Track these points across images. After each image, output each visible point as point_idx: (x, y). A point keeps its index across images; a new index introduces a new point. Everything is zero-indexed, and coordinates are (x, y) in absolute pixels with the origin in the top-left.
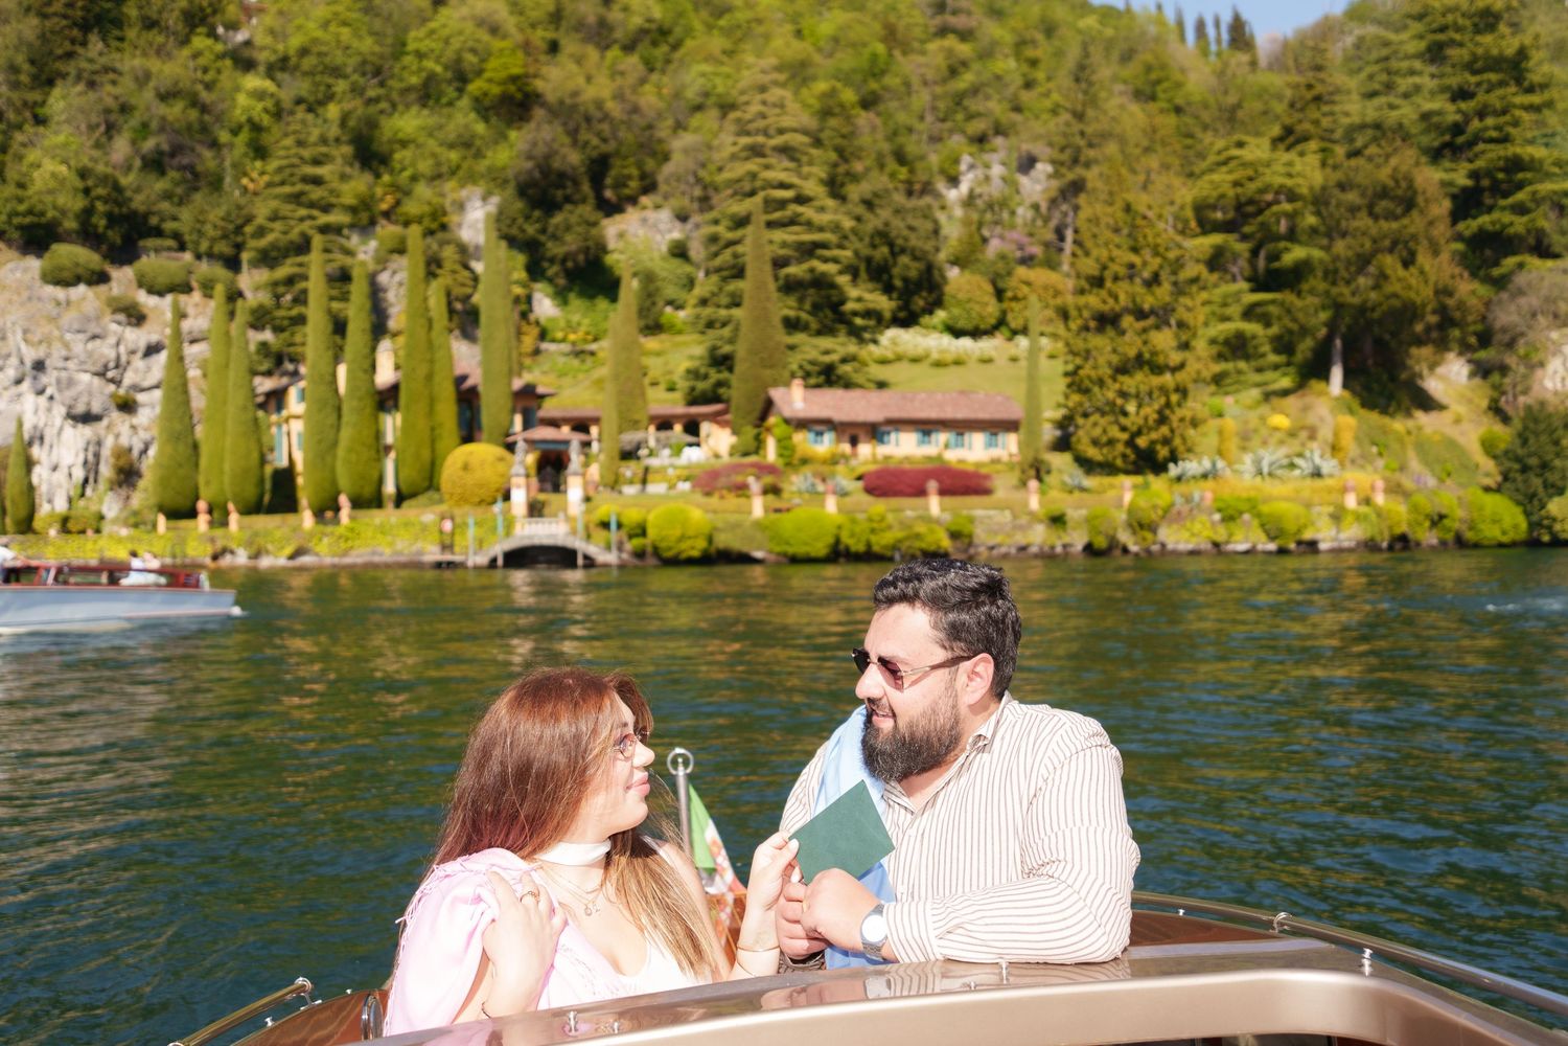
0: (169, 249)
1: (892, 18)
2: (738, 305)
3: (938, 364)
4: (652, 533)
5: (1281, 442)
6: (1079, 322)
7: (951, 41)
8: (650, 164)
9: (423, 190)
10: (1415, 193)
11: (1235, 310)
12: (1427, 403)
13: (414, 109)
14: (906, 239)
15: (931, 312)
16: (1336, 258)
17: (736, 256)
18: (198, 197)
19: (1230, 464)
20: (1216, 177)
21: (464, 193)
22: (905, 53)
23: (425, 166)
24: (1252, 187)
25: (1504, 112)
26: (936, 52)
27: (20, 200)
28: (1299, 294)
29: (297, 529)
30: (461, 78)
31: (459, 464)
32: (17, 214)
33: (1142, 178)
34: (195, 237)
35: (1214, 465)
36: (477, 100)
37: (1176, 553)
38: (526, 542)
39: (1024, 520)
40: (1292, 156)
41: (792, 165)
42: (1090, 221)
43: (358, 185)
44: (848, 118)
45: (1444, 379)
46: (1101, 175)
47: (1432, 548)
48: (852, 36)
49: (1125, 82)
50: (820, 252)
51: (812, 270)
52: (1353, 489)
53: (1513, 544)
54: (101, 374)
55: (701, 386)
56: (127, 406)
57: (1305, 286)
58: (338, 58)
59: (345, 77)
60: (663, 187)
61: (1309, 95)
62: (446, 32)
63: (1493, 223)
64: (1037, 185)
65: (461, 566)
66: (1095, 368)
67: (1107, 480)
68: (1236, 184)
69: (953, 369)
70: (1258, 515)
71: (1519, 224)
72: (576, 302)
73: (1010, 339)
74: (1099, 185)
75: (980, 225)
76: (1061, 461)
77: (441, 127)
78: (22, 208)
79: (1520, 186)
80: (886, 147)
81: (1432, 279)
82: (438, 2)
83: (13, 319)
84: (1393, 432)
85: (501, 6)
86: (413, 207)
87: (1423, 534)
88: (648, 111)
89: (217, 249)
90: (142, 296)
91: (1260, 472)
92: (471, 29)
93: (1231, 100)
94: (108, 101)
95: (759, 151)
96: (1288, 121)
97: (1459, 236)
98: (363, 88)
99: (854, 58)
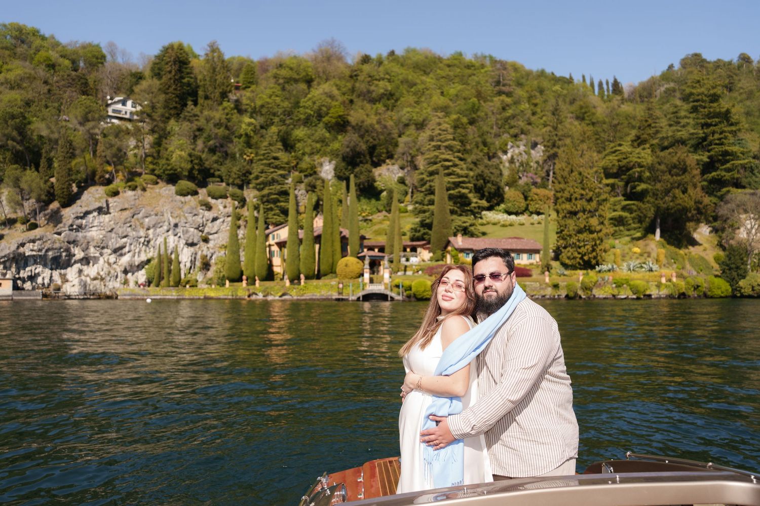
0: (218, 182)
1: (480, 89)
2: (433, 204)
3: (504, 226)
4: (413, 289)
5: (637, 258)
6: (563, 214)
7: (503, 97)
8: (391, 148)
9: (306, 158)
10: (687, 166)
11: (618, 207)
12: (694, 243)
13: (302, 127)
14: (490, 177)
15: (499, 205)
16: (658, 190)
17: (431, 186)
18: (227, 162)
19: (618, 266)
20: (611, 158)
21: (322, 160)
22: (485, 102)
23: (308, 150)
24: (625, 161)
25: (721, 133)
26: (497, 101)
27: (169, 165)
28: (643, 203)
29: (284, 286)
30: (320, 116)
31: (344, 264)
32: (167, 170)
33: (580, 152)
35: (613, 266)
36: (326, 124)
37: (598, 298)
38: (370, 292)
39: (544, 286)
40: (638, 150)
41: (451, 152)
42: (560, 169)
43: (284, 156)
44: (465, 128)
45: (700, 233)
46: (564, 151)
47: (695, 298)
48: (464, 95)
49: (572, 113)
50: (462, 185)
51: (459, 192)
52: (664, 276)
53: (726, 297)
54: (197, 229)
55: (417, 234)
56: (206, 240)
57: (645, 200)
58: (276, 110)
59: (278, 116)
60: (396, 156)
61: (646, 124)
62: (315, 99)
63: (718, 175)
64: (538, 154)
65: (347, 300)
66: (569, 231)
67: (573, 272)
68: (619, 161)
69: (509, 227)
70: (629, 285)
71: (727, 176)
72: (364, 201)
73: (530, 216)
74: (563, 155)
75: (518, 171)
76: (555, 264)
77: (313, 135)
78: (169, 168)
79: (728, 161)
80: (479, 140)
81: (694, 198)
82: (309, 86)
83: (166, 208)
84: (680, 254)
85: (334, 88)
86: (303, 165)
87: (691, 293)
88: (389, 127)
89: (235, 182)
90: (210, 200)
91: (630, 269)
92: (324, 97)
93: (615, 122)
94: (195, 127)
95: (438, 147)
96: (638, 134)
97: (705, 180)
98: (285, 120)
99: (465, 104)
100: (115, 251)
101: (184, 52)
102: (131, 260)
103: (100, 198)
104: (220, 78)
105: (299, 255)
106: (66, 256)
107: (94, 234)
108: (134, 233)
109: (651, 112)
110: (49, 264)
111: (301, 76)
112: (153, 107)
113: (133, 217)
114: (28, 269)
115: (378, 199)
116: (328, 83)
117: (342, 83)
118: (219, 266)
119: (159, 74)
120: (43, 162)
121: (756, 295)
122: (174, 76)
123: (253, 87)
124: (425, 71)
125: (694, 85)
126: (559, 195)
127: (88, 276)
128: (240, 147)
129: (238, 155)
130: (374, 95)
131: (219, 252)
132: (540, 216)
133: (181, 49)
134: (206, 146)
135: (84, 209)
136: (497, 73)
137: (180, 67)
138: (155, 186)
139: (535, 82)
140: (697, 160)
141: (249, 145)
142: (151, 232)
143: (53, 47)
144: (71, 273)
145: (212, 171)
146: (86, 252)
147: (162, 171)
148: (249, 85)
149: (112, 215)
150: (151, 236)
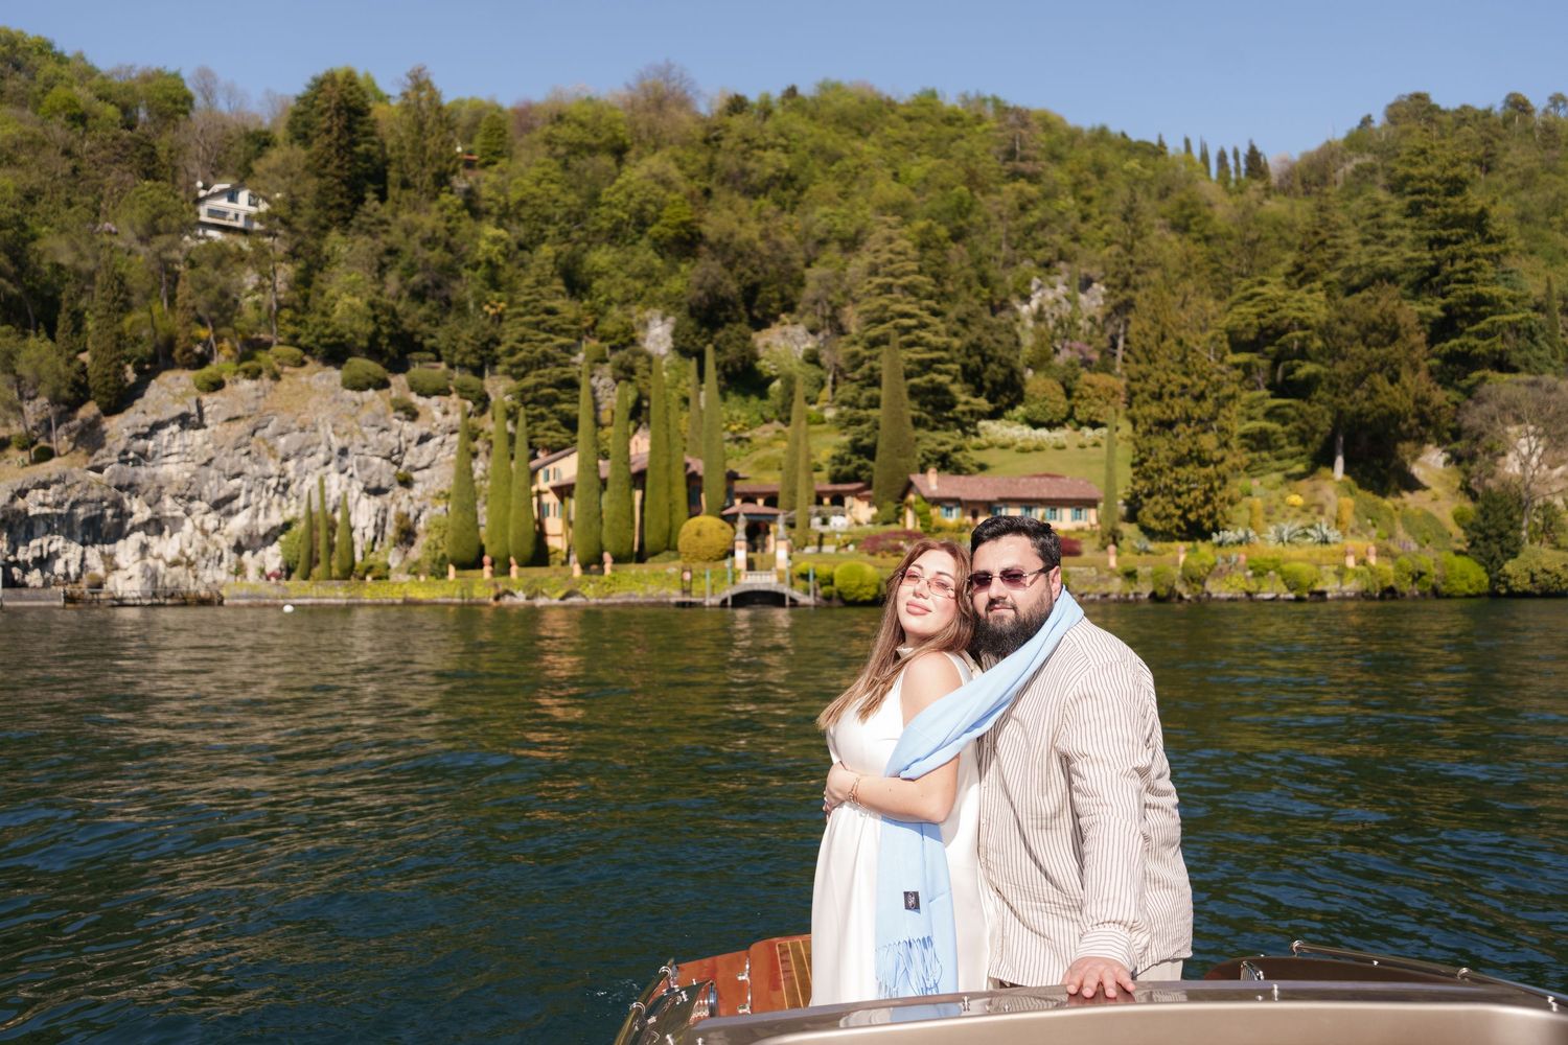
0: (430, 360)
1: (973, 166)
2: (877, 406)
3: (1023, 450)
4: (837, 583)
5: (1297, 516)
6: (1145, 427)
7: (1022, 184)
8: (789, 289)
9: (615, 311)
10: (1398, 327)
11: (1259, 411)
12: (1413, 485)
13: (605, 247)
14: (994, 350)
15: (1013, 408)
16: (1339, 376)
17: (872, 369)
18: (451, 317)
19: (1258, 534)
20: (1243, 309)
21: (648, 314)
22: (983, 193)
23: (617, 293)
24: (1272, 317)
25: (1469, 258)
26: (1010, 191)
27: (327, 326)
28: (1310, 402)
29: (569, 577)
30: (642, 224)
31: (694, 532)
32: (324, 336)
33: (1180, 299)
34: (450, 351)
35: (1247, 534)
36: (656, 240)
37: (1217, 599)
38: (749, 589)
39: (1106, 575)
40: (1298, 294)
41: (913, 299)
42: (1138, 333)
43: (567, 308)
44: (942, 249)
45: (1425, 465)
46: (1147, 296)
47: (1414, 598)
48: (940, 179)
49: (1164, 217)
50: (936, 366)
51: (932, 381)
52: (1353, 553)
53: (1478, 595)
54: (388, 458)
55: (845, 469)
56: (406, 482)
57: (1314, 397)
58: (550, 210)
59: (555, 224)
60: (800, 307)
61: (1316, 240)
62: (631, 188)
63: (1461, 346)
64: (1094, 301)
65: (700, 605)
66: (1157, 461)
67: (1165, 545)
68: (1260, 316)
69: (1034, 453)
70: (1281, 572)
71: (1482, 346)
72: (733, 399)
73: (1077, 430)
74: (1146, 305)
75: (1053, 338)
76: (1129, 530)
77: (627, 262)
78: (328, 331)
79: (1483, 317)
80: (972, 272)
81: (1412, 392)
82: (620, 161)
83: (323, 416)
84: (1385, 508)
85: (672, 165)
86: (608, 326)
87: (1406, 587)
88: (786, 247)
89: (467, 361)
90: (414, 398)
91: (1281, 540)
92: (650, 184)
93: (1252, 235)
94: (381, 247)
95: (887, 289)
96: (1299, 261)
97: (1435, 356)
98: (569, 233)
99: (943, 199)
100: (217, 505)
101: (358, 89)
102: (251, 523)
103: (185, 394)
104: (432, 144)
105: (601, 513)
106: (113, 516)
107: (173, 469)
108: (256, 467)
109: (1325, 215)
110: (79, 532)
111: (603, 139)
112: (294, 205)
113: (253, 434)
114: (34, 543)
115: (763, 395)
116: (658, 154)
117: (687, 155)
118: (435, 537)
119: (305, 135)
120: (63, 321)
121: (1538, 592)
122: (338, 139)
123: (503, 163)
124: (859, 130)
125: (1415, 159)
126: (1136, 386)
127: (160, 557)
128: (477, 288)
129: (471, 306)
130: (755, 179)
131: (434, 507)
132: (1098, 431)
133: (351, 84)
134: (405, 287)
135: (151, 419)
136: (1009, 133)
137: (350, 120)
138: (300, 370)
139: (1088, 153)
140: (1420, 314)
141: (494, 283)
142: (291, 465)
143: (81, 78)
144: (125, 551)
145: (418, 338)
146: (157, 508)
147: (312, 338)
148: (494, 158)
149: (209, 430)
150: (291, 475)
